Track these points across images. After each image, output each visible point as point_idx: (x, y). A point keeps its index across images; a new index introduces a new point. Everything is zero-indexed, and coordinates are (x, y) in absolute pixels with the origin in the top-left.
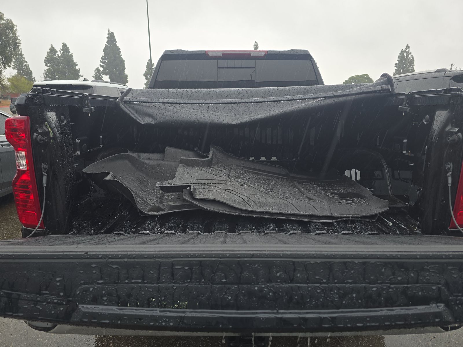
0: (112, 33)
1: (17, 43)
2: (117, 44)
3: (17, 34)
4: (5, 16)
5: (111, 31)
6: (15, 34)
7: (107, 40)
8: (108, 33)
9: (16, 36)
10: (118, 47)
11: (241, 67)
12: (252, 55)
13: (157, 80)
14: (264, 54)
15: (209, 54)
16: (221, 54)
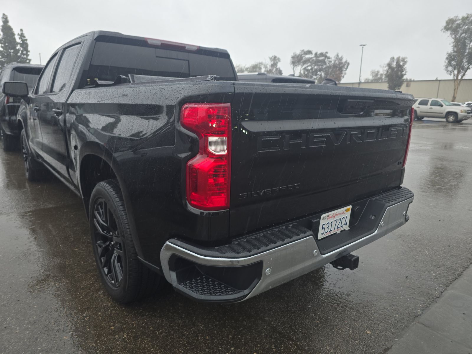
11: (176, 58)
12: (186, 48)
13: (91, 64)
14: (196, 48)
15: (149, 41)
16: (159, 43)
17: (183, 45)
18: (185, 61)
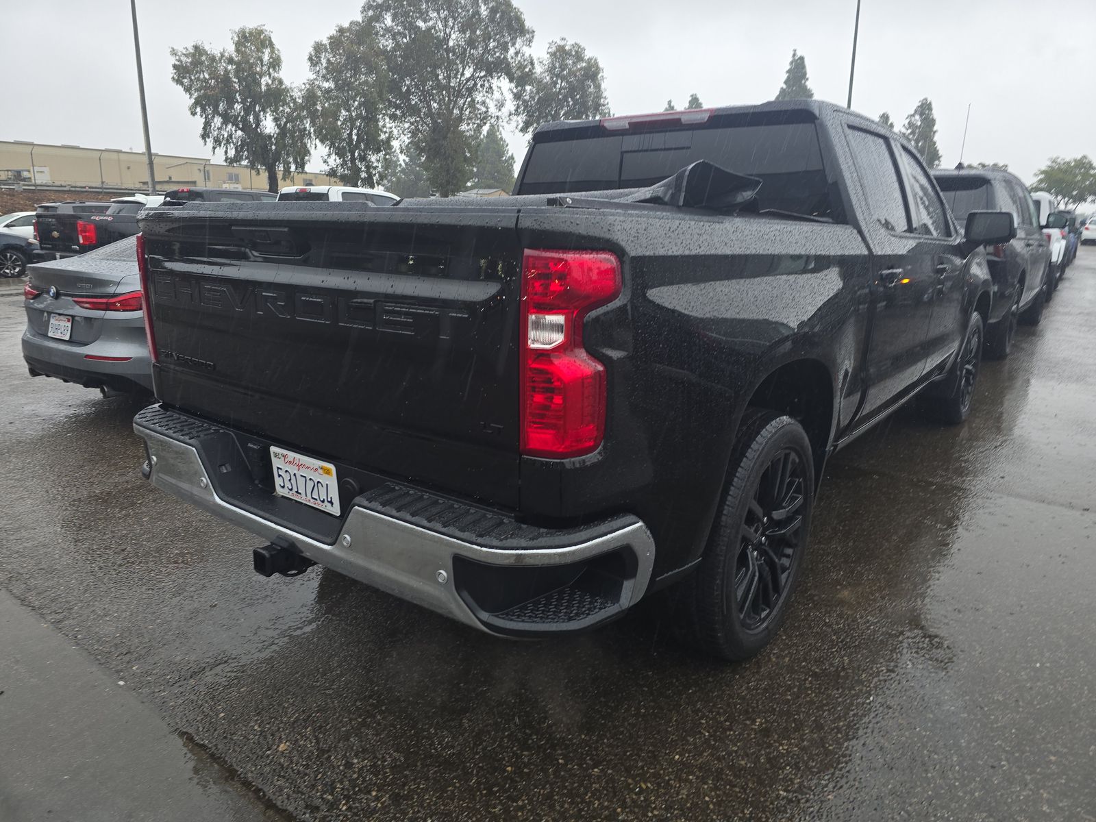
0: (802, 59)
1: (600, 105)
2: (807, 83)
3: (603, 86)
4: (586, 52)
5: (799, 54)
6: (598, 87)
7: (785, 76)
8: (791, 59)
9: (600, 90)
10: (809, 91)
11: (663, 147)
12: (683, 122)
14: (706, 116)
15: (607, 125)
16: (625, 124)
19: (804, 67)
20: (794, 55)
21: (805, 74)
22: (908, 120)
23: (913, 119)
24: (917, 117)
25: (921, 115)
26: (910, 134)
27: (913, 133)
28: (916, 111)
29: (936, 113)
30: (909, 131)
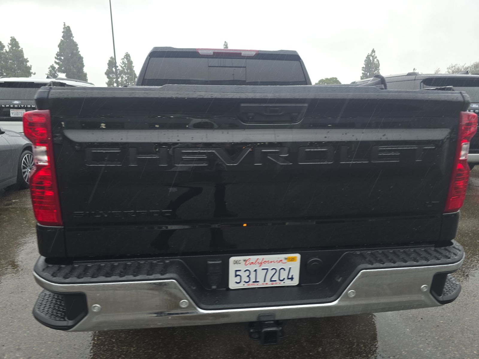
0: (69, 27)
2: (74, 39)
5: (67, 25)
7: (62, 34)
8: (63, 27)
10: (75, 42)
11: (231, 66)
12: (242, 55)
13: (145, 78)
14: (254, 53)
15: (200, 52)
16: (211, 53)
17: (239, 52)
18: (242, 68)
19: (70, 31)
20: (64, 25)
21: (72, 34)
22: (122, 61)
23: (124, 60)
24: (125, 60)
25: (127, 59)
26: (124, 66)
27: (125, 66)
28: (124, 57)
29: (132, 59)
30: (123, 65)
